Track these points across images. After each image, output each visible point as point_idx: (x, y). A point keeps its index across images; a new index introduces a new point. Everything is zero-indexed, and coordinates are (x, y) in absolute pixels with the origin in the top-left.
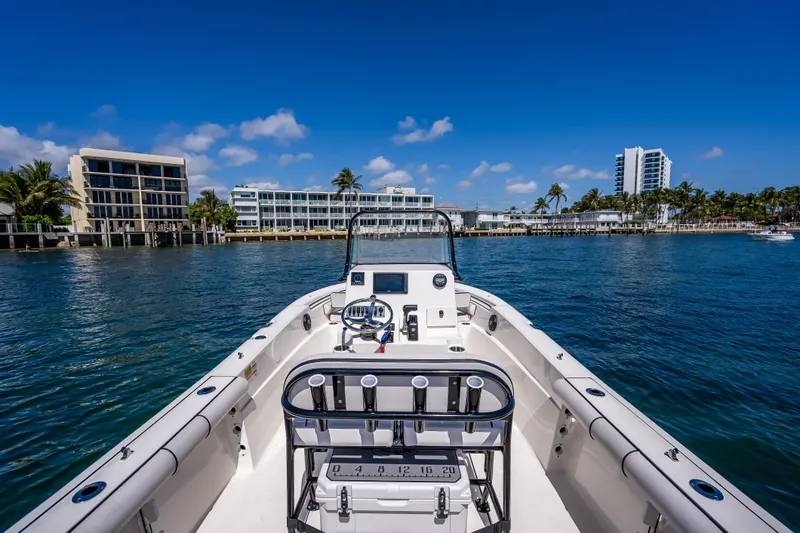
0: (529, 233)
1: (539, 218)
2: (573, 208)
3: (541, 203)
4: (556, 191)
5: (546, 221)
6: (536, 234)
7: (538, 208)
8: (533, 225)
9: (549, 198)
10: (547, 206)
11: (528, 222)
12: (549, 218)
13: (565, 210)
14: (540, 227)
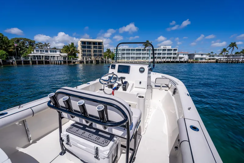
0: (217, 62)
1: (223, 56)
2: (241, 52)
3: (225, 50)
4: (233, 45)
5: (226, 57)
6: (220, 62)
7: (222, 52)
8: (219, 59)
9: (229, 48)
10: (228, 51)
11: (217, 58)
12: (228, 56)
13: (237, 53)
14: (222, 60)
